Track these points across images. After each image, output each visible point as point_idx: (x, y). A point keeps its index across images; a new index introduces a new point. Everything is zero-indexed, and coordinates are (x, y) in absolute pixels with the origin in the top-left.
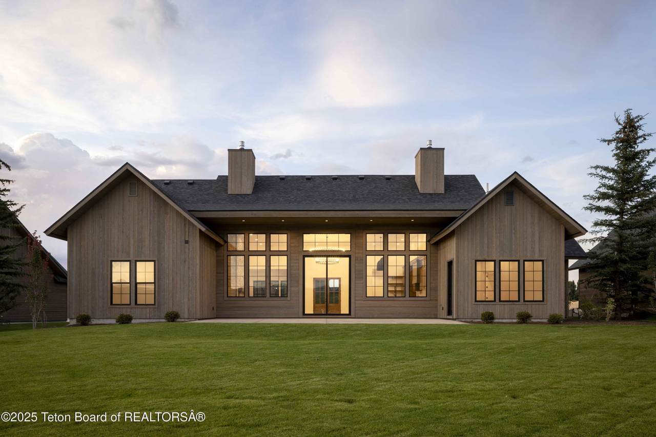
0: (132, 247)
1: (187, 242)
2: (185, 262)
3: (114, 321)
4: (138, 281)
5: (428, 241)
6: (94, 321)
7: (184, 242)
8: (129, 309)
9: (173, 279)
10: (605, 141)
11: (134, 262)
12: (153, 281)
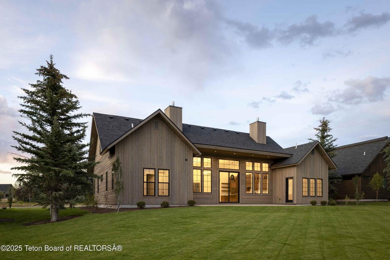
0: (156, 161)
1: (186, 160)
2: (185, 171)
3: (160, 206)
4: (159, 182)
5: (269, 167)
6: (146, 206)
7: (185, 160)
8: (154, 198)
9: (179, 181)
10: (315, 129)
11: (157, 169)
12: (168, 182)
